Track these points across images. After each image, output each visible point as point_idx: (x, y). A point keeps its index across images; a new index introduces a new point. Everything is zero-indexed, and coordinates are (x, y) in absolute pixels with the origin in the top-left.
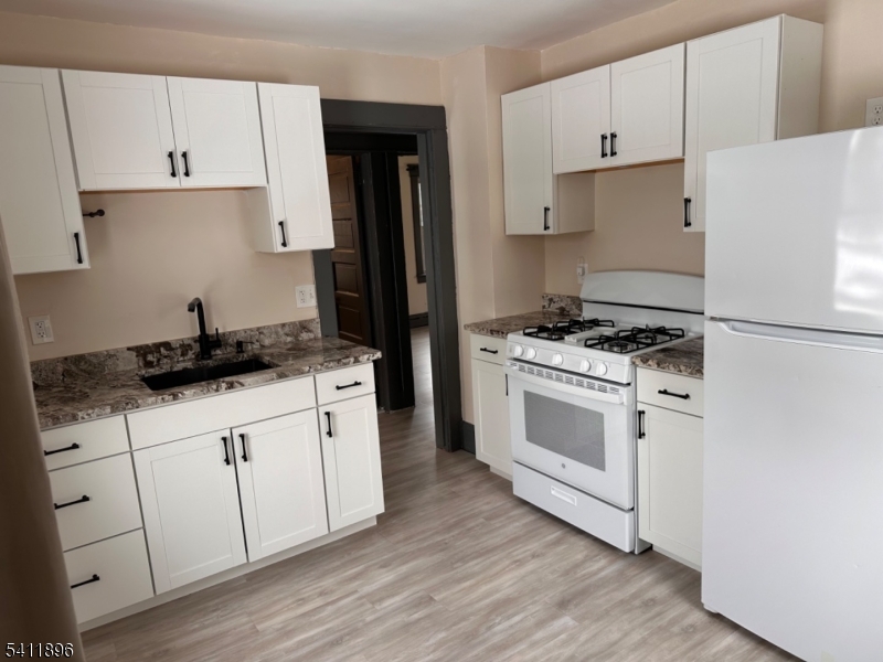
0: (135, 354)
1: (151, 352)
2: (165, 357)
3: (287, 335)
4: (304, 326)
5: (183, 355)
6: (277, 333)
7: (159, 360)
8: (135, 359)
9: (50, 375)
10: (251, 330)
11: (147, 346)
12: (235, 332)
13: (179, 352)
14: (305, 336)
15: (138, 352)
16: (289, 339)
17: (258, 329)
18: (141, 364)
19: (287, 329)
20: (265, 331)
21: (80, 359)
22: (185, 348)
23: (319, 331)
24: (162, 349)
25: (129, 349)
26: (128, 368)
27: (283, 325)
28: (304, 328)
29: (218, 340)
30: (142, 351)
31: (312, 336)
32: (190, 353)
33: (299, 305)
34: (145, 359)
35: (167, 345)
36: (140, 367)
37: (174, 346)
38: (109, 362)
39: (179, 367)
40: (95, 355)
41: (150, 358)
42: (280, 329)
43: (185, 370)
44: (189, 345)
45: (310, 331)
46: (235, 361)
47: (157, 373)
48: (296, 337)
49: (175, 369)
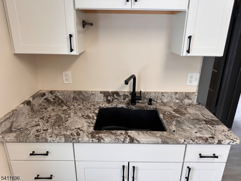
0: (103, 95)
1: (110, 96)
2: (116, 99)
3: (177, 99)
4: (187, 96)
5: (124, 99)
6: (171, 97)
7: (113, 100)
8: (103, 97)
9: (68, 98)
10: (158, 93)
11: (108, 92)
12: (150, 93)
13: (122, 97)
14: (187, 101)
15: (104, 94)
16: (177, 101)
17: (162, 93)
18: (105, 100)
19: (177, 96)
20: (165, 95)
21: (80, 93)
22: (125, 96)
23: (196, 100)
24: (115, 95)
25: (101, 92)
26: (100, 101)
27: (176, 93)
28: (187, 97)
29: (140, 96)
30: (106, 94)
31: (190, 101)
32: (127, 99)
33: (188, 84)
34: (107, 98)
35: (117, 93)
36: (104, 101)
37: (120, 95)
38: (92, 97)
39: (120, 106)
40: (86, 92)
41: (109, 98)
42: (173, 95)
43: (122, 108)
44: (127, 95)
45: (190, 99)
46: (146, 109)
47: (110, 107)
48: (181, 101)
49: (118, 107)
